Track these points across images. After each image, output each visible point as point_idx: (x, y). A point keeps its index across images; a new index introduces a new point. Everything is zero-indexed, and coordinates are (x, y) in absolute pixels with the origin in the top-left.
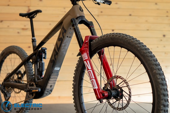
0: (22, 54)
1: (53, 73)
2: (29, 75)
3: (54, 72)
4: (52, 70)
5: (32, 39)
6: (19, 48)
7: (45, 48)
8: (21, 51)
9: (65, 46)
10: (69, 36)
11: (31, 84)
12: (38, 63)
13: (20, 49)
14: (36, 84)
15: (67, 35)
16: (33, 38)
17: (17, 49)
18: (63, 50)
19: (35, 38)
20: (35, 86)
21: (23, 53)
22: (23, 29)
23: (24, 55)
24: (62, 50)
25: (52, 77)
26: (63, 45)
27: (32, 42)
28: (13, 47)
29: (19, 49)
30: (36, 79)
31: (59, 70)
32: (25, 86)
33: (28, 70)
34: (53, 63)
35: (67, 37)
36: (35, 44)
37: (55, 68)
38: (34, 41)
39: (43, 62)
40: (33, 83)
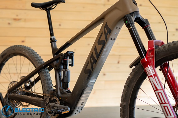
0: (35, 58)
1: (87, 86)
2: (47, 87)
3: (89, 86)
4: (87, 84)
5: (51, 39)
6: (29, 49)
7: (72, 51)
8: (33, 53)
9: (106, 51)
10: (113, 38)
11: (52, 99)
12: (62, 71)
13: (32, 51)
14: (60, 100)
15: (111, 37)
16: (52, 37)
17: (27, 50)
18: (104, 56)
19: (54, 37)
20: (59, 102)
21: (35, 56)
22: (15, 19)
23: (38, 59)
24: (102, 57)
25: (85, 92)
26: (105, 50)
27: (51, 42)
28: (21, 47)
29: (30, 51)
30: (59, 93)
31: (94, 82)
32: (42, 101)
33: (45, 79)
34: (88, 74)
35: (111, 39)
36: (55, 45)
37: (91, 80)
38: (53, 41)
39: (68, 70)
40: (55, 98)
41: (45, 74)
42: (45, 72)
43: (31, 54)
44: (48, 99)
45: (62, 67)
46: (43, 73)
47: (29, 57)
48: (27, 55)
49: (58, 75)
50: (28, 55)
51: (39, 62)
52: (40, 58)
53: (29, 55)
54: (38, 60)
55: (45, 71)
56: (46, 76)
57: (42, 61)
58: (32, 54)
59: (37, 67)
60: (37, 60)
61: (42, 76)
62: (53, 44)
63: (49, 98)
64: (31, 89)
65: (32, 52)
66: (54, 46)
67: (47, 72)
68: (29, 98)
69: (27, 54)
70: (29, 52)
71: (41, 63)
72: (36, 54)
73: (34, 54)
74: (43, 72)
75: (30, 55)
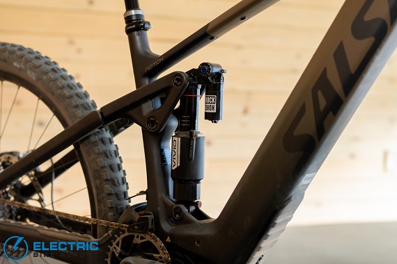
3: (295, 198)
5: (128, 19)
7: (218, 66)
8: (54, 71)
13: (47, 63)
16: (133, 12)
19: (139, 12)
27: (128, 32)
28: (5, 51)
36: (145, 42)
38: (135, 27)
39: (199, 135)
40: (148, 238)
41: (101, 147)
42: (103, 141)
43: (46, 73)
44: (119, 239)
45: (174, 123)
46: (95, 144)
47: (39, 85)
48: (31, 76)
49: (155, 151)
50: (34, 78)
51: (79, 102)
52: (79, 90)
53: (39, 79)
54: (75, 98)
55: (100, 136)
56: (106, 155)
57: (87, 101)
58: (52, 75)
59: (70, 124)
60: (71, 97)
61: (90, 155)
62: (137, 38)
63: (122, 236)
64: (36, 197)
65: (49, 68)
66: (139, 44)
67: (108, 141)
68: (41, 231)
69: (29, 72)
70: (40, 66)
71: (86, 107)
72: (63, 73)
73: (58, 75)
74: (96, 142)
75: (45, 77)
